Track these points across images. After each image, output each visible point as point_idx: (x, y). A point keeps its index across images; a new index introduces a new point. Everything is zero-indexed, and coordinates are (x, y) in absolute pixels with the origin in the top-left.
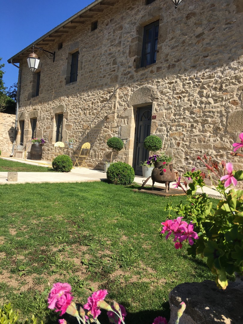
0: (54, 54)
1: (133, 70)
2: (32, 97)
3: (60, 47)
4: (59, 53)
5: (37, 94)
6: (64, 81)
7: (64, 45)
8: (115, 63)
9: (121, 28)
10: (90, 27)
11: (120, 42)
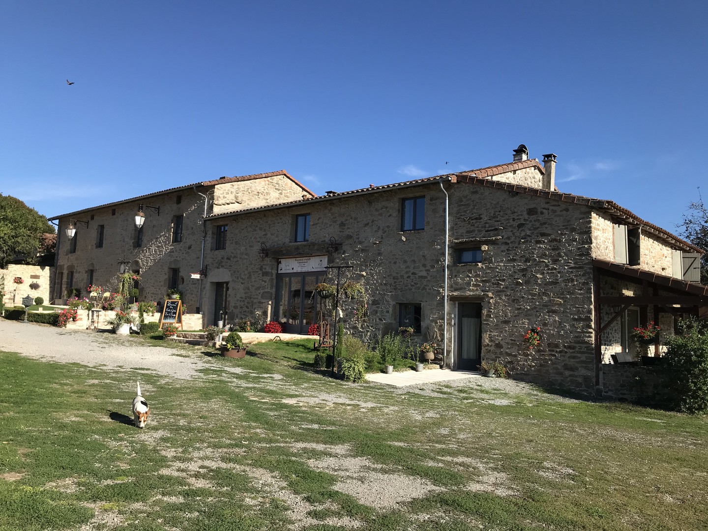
0: (88, 223)
1: (132, 248)
2: (70, 253)
3: (92, 218)
4: (91, 222)
5: (74, 252)
6: (95, 246)
7: (95, 218)
8: (124, 241)
9: (127, 220)
10: (111, 212)
11: (126, 229)
